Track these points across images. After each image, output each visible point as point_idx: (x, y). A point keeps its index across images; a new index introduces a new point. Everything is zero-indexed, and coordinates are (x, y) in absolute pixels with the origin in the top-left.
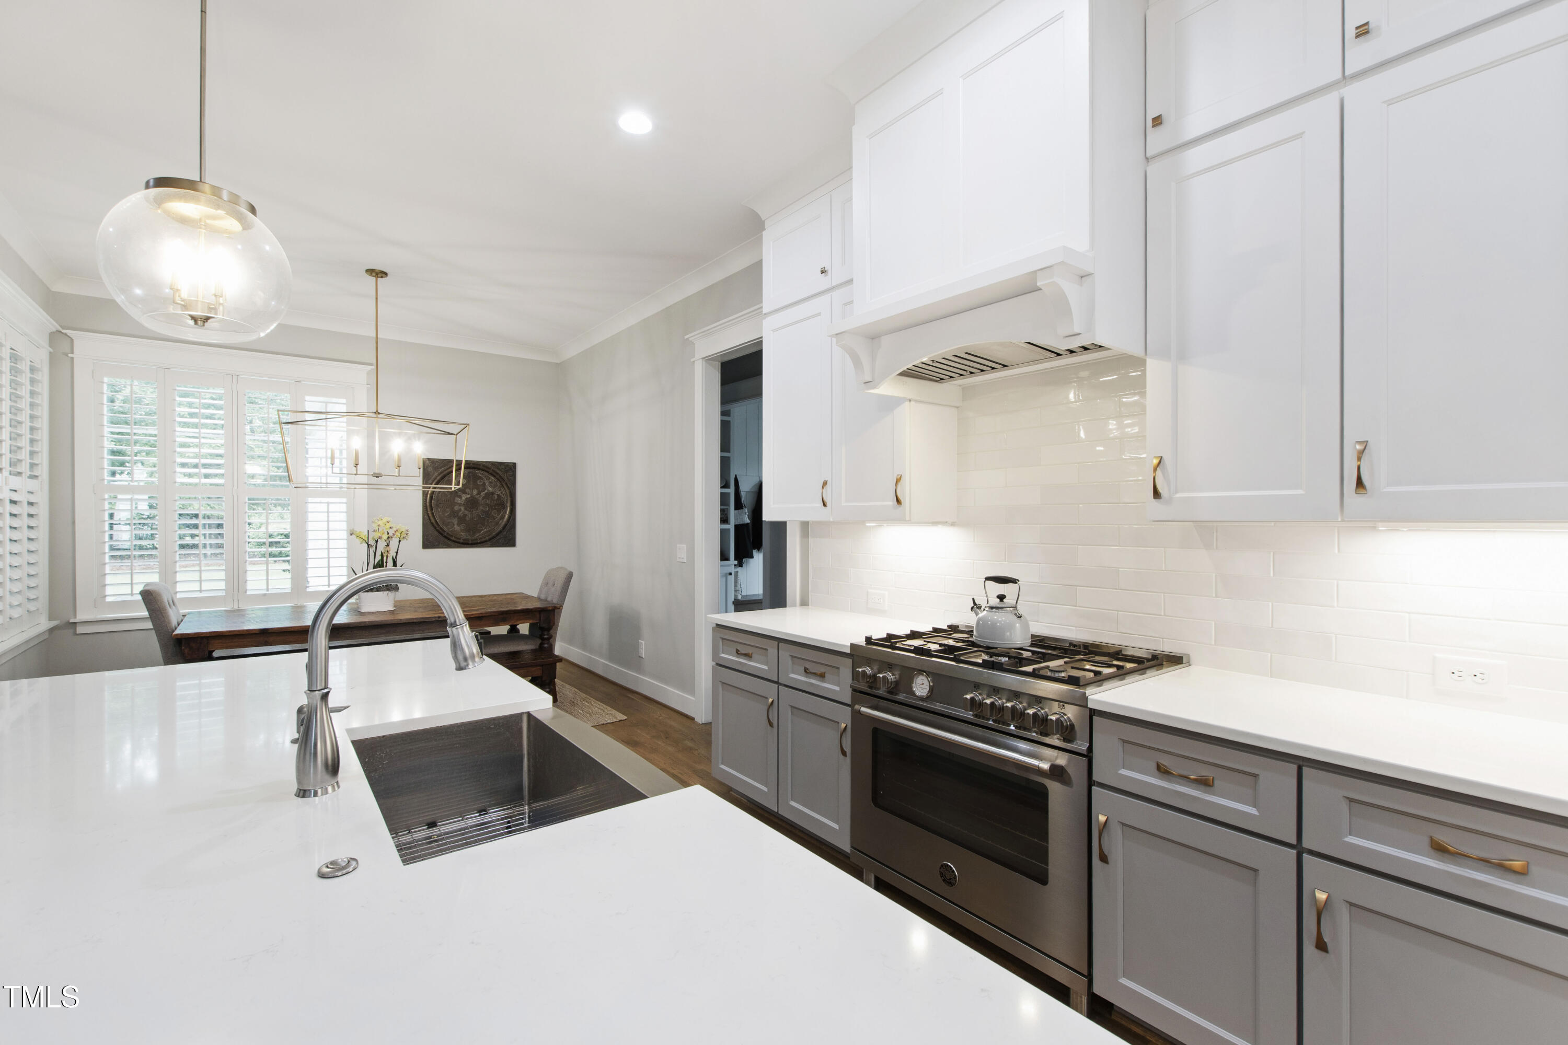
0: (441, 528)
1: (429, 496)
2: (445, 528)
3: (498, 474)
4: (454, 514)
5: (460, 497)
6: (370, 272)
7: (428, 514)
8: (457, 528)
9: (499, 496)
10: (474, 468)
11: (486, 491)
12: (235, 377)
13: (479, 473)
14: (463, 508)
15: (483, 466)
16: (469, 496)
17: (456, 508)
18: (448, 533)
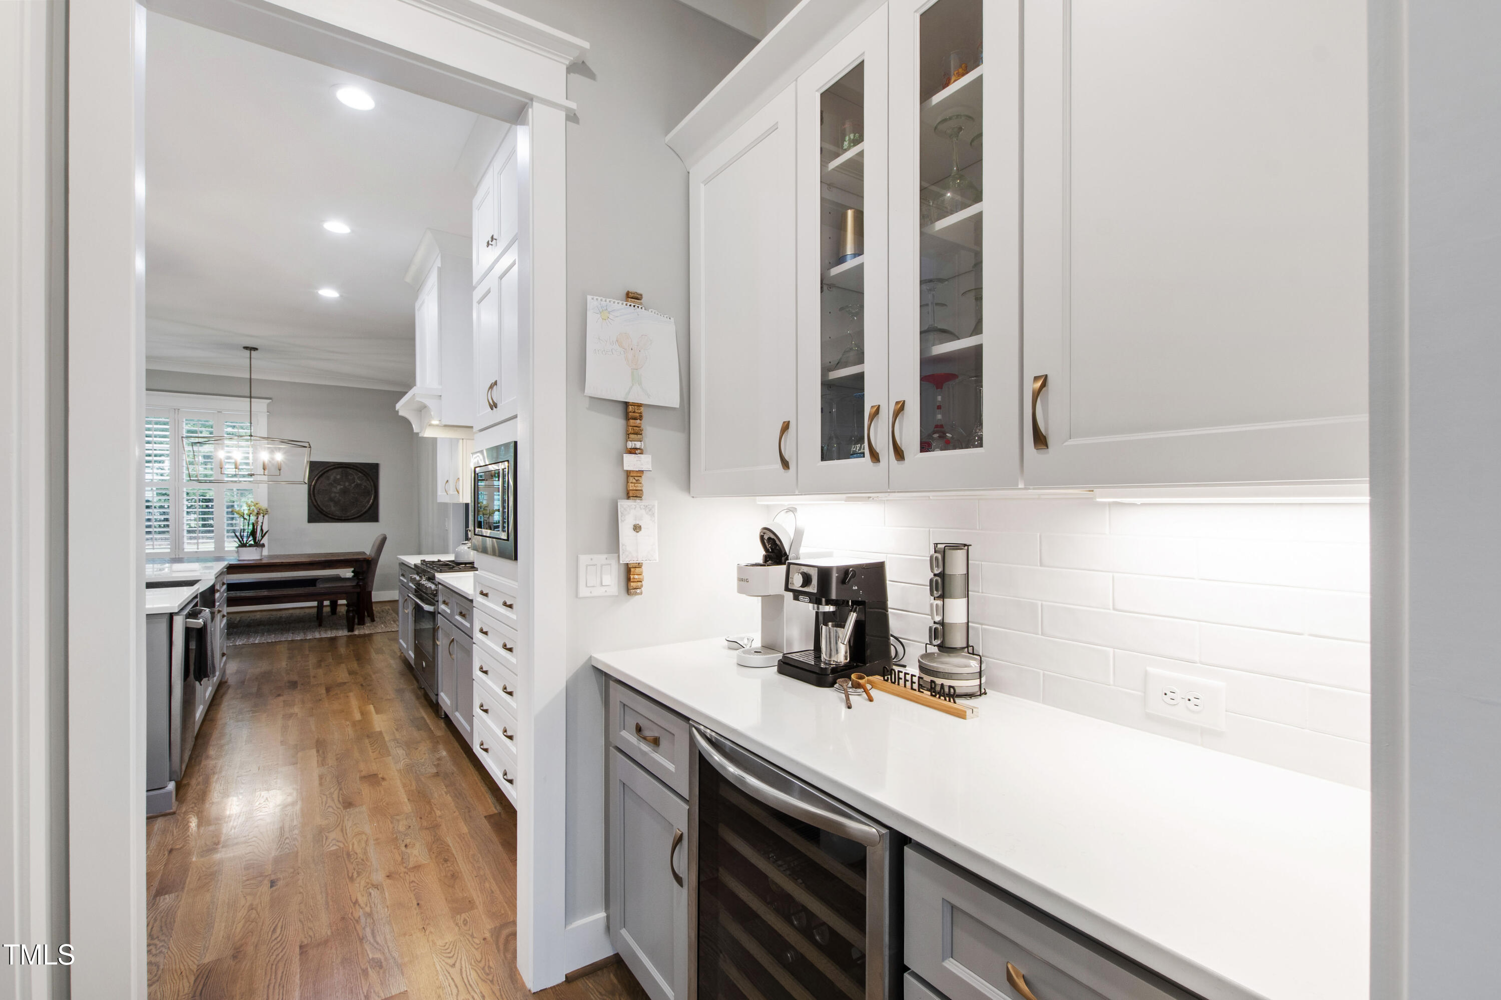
0: (321, 508)
1: (312, 487)
2: (324, 509)
3: (364, 471)
4: (331, 500)
5: (336, 488)
6: (246, 348)
7: (311, 499)
8: (333, 509)
9: (365, 486)
10: (346, 467)
11: (355, 483)
12: (177, 411)
13: (350, 471)
14: (337, 495)
15: (353, 466)
16: (342, 487)
17: (333, 495)
18: (326, 512)
